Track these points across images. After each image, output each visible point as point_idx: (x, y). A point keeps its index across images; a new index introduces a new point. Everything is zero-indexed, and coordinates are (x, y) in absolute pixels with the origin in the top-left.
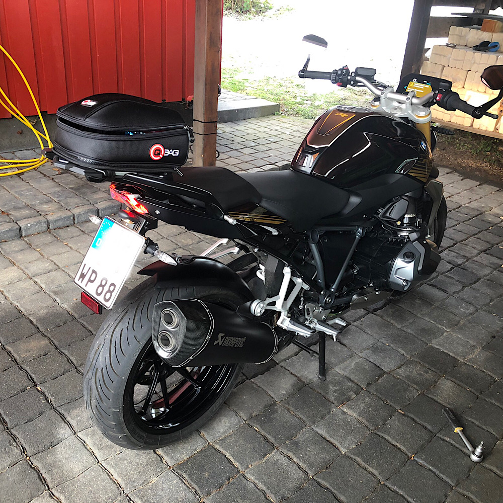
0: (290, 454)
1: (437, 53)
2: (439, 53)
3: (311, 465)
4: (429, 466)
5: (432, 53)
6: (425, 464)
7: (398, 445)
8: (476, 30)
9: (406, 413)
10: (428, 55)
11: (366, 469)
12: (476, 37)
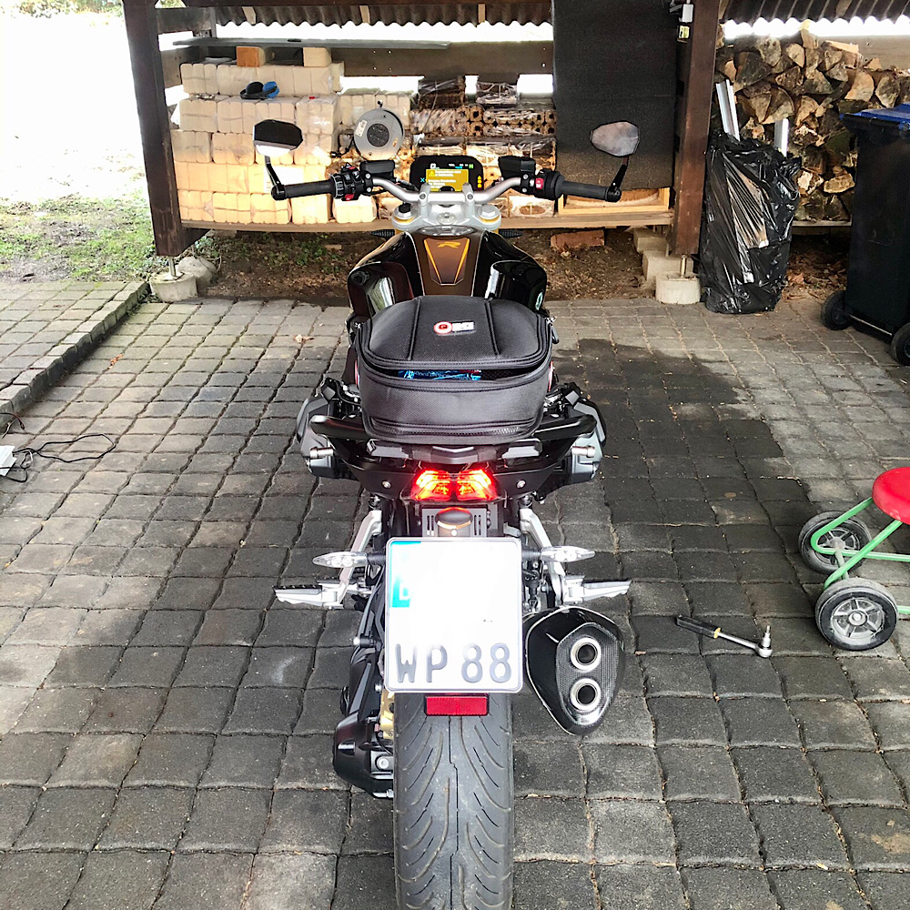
0: (609, 794)
1: (190, 113)
2: (194, 113)
3: (648, 788)
4: (740, 694)
5: (182, 115)
6: (736, 695)
7: (688, 693)
8: (227, 66)
9: (648, 651)
10: (175, 118)
11: (696, 746)
12: (232, 77)
